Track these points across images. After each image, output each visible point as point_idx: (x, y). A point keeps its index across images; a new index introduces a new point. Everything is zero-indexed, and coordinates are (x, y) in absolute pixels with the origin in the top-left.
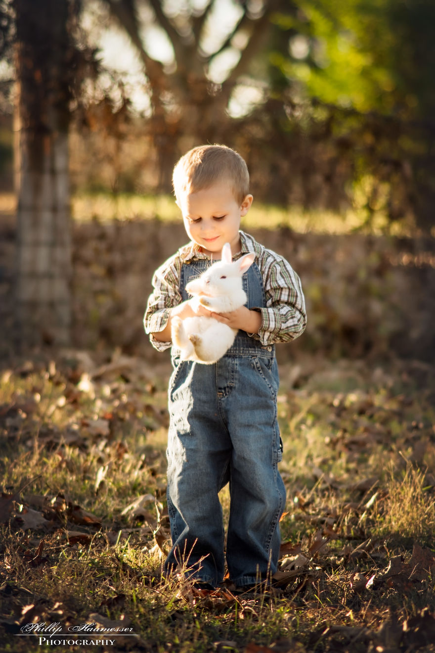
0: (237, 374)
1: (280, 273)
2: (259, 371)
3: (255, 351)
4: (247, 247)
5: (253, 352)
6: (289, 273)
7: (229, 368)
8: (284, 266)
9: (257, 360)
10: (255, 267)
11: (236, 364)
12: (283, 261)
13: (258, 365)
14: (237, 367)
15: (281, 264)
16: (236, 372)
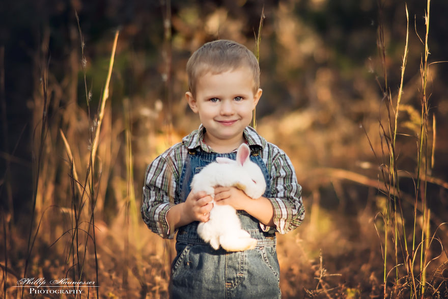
0: (246, 266)
1: (283, 167)
2: (266, 260)
3: (262, 241)
4: (253, 139)
5: (261, 243)
6: (290, 168)
7: (239, 260)
8: (286, 160)
9: (264, 251)
10: (260, 160)
11: (246, 256)
12: (285, 155)
13: (265, 255)
14: (247, 258)
15: (283, 157)
16: (245, 264)
